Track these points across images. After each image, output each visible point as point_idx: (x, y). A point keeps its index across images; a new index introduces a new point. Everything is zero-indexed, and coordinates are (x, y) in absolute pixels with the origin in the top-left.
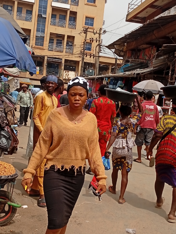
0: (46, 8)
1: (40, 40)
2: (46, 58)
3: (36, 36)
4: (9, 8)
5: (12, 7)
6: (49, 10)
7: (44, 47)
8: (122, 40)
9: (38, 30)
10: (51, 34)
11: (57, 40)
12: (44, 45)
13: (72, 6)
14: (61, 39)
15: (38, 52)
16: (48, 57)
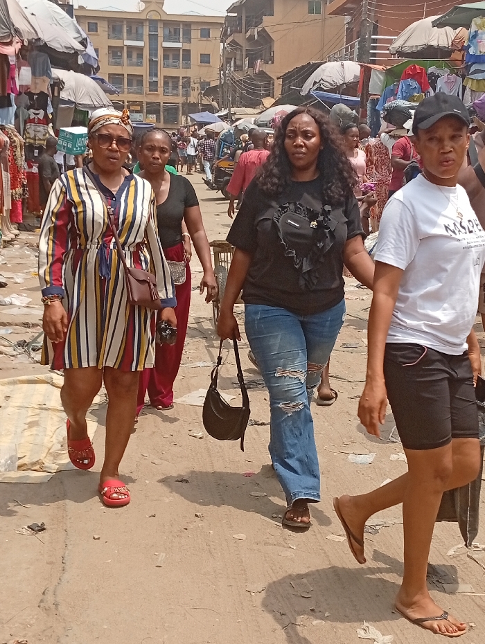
0: (156, 49)
1: (153, 85)
2: (162, 104)
3: (149, 81)
4: (119, 54)
5: (121, 51)
7: (159, 93)
9: (150, 75)
10: (165, 77)
12: (158, 90)
13: (185, 44)
14: (176, 82)
15: (152, 99)
16: (164, 103)
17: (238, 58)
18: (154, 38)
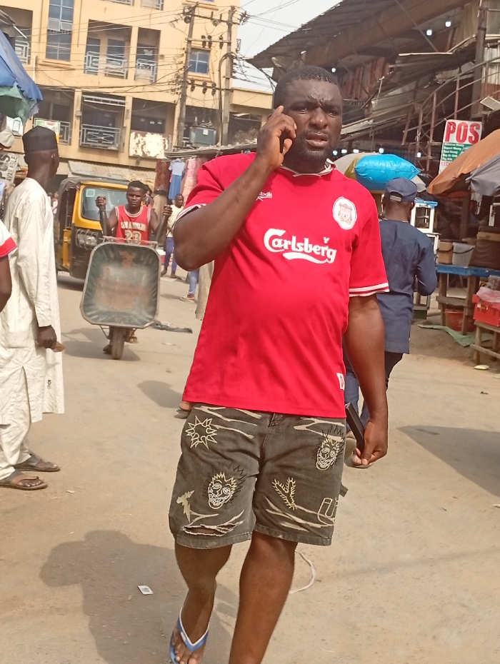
1: (60, 41)
2: (78, 95)
3: (48, 30)
7: (72, 63)
8: (291, 42)
9: (53, 13)
10: (92, 23)
11: (111, 42)
12: (72, 57)
14: (121, 39)
15: (53, 78)
16: (84, 93)
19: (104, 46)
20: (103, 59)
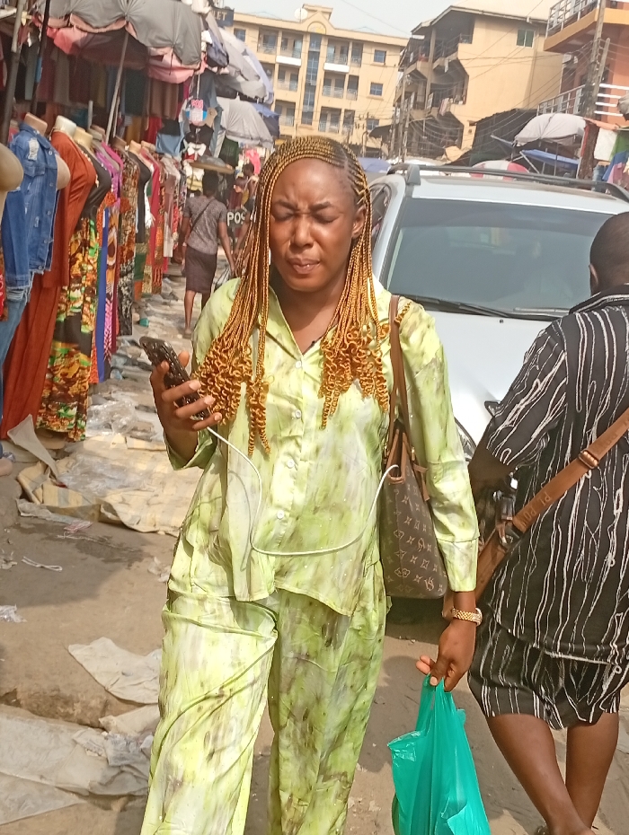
0: (316, 72)
1: (307, 116)
3: (303, 111)
5: (272, 69)
6: (321, 76)
7: (313, 126)
9: (305, 103)
10: (324, 108)
12: (313, 123)
13: (352, 68)
14: (337, 116)
17: (420, 92)
18: (314, 56)
19: (329, 118)
20: (328, 124)
